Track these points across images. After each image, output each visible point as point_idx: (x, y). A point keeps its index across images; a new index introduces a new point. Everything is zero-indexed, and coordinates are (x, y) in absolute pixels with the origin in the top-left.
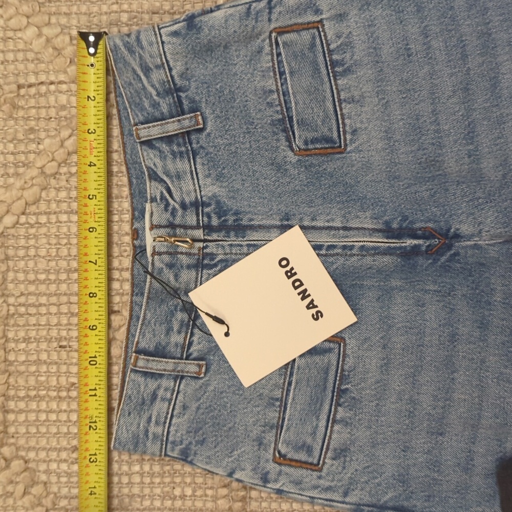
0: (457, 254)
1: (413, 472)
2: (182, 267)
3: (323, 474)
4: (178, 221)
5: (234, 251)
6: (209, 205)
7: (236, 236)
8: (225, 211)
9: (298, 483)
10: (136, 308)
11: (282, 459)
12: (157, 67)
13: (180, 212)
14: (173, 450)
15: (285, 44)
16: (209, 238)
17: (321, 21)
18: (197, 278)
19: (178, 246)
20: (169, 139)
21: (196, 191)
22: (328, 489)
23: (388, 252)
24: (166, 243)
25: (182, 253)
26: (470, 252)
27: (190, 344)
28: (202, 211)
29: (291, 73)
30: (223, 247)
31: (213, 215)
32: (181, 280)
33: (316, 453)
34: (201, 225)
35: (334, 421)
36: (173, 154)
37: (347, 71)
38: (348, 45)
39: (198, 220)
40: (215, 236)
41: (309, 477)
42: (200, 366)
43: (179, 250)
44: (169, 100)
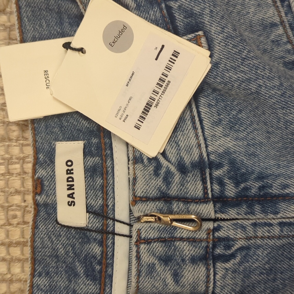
2: (183, 260)
4: (174, 191)
5: (260, 234)
6: (219, 166)
7: (264, 212)
8: (243, 175)
13: (177, 177)
16: (223, 216)
18: (208, 276)
19: (175, 228)
21: (199, 145)
24: (156, 225)
25: (181, 239)
28: (211, 174)
30: (243, 228)
31: (227, 181)
32: (183, 280)
34: (210, 196)
39: (205, 188)
40: (232, 213)
43: (178, 234)
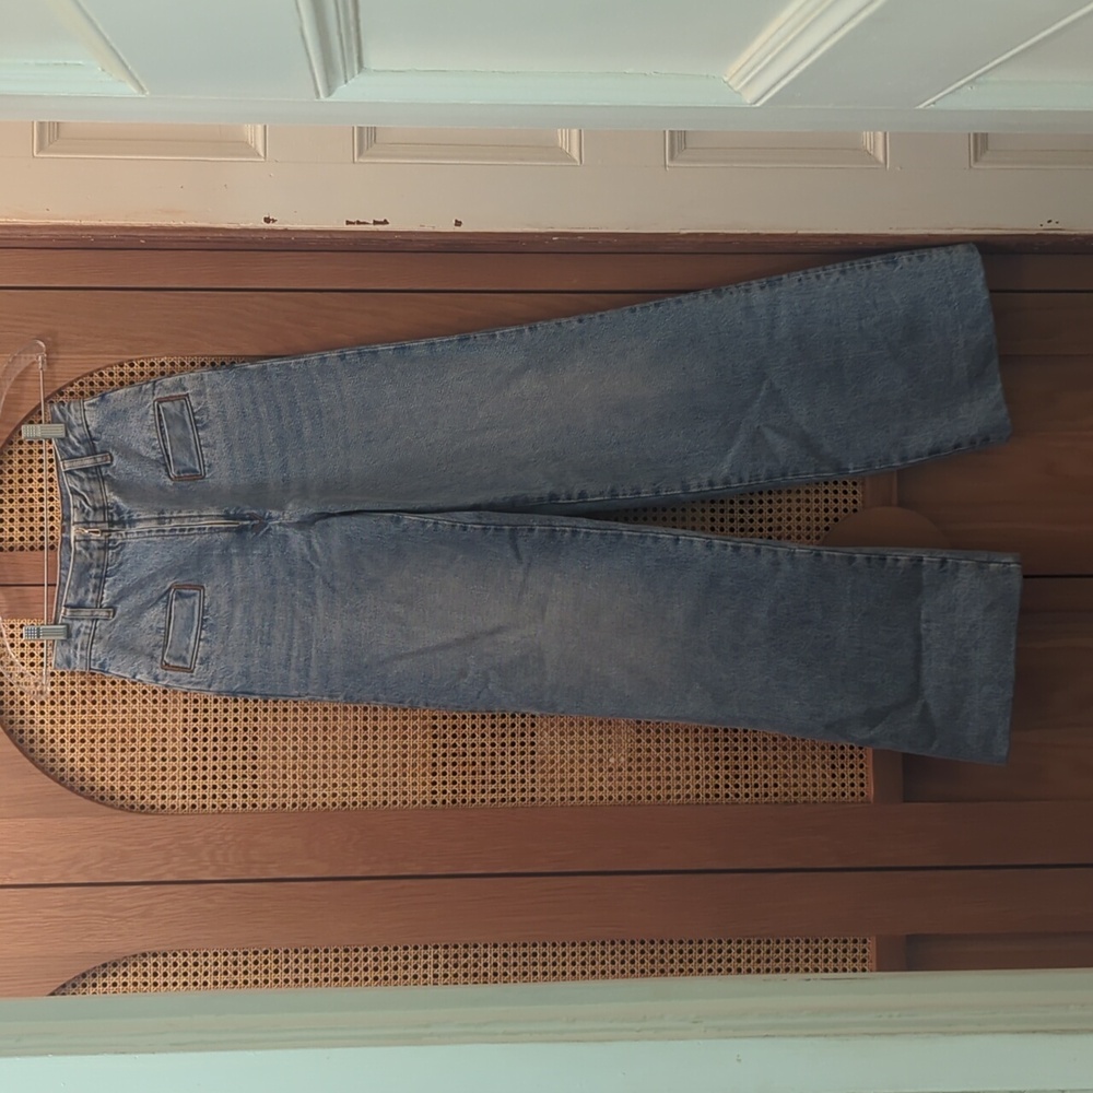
0: (270, 529)
1: (252, 670)
3: (194, 674)
4: (90, 519)
6: (111, 508)
8: (122, 511)
9: (177, 681)
10: (63, 578)
11: (166, 666)
12: (79, 425)
13: (92, 513)
14: (94, 665)
15: (164, 409)
16: (112, 529)
17: (187, 395)
20: (85, 470)
21: (103, 500)
22: (198, 683)
23: (227, 530)
26: (278, 528)
27: (102, 599)
28: (108, 512)
29: (168, 428)
31: (114, 514)
33: (189, 660)
34: (107, 521)
35: (200, 640)
36: (89, 479)
37: (205, 427)
38: (206, 409)
39: (105, 518)
40: (115, 528)
41: (185, 676)
42: (109, 612)
43: (92, 538)
44: (87, 445)
